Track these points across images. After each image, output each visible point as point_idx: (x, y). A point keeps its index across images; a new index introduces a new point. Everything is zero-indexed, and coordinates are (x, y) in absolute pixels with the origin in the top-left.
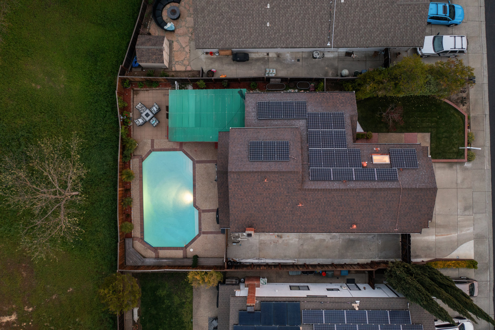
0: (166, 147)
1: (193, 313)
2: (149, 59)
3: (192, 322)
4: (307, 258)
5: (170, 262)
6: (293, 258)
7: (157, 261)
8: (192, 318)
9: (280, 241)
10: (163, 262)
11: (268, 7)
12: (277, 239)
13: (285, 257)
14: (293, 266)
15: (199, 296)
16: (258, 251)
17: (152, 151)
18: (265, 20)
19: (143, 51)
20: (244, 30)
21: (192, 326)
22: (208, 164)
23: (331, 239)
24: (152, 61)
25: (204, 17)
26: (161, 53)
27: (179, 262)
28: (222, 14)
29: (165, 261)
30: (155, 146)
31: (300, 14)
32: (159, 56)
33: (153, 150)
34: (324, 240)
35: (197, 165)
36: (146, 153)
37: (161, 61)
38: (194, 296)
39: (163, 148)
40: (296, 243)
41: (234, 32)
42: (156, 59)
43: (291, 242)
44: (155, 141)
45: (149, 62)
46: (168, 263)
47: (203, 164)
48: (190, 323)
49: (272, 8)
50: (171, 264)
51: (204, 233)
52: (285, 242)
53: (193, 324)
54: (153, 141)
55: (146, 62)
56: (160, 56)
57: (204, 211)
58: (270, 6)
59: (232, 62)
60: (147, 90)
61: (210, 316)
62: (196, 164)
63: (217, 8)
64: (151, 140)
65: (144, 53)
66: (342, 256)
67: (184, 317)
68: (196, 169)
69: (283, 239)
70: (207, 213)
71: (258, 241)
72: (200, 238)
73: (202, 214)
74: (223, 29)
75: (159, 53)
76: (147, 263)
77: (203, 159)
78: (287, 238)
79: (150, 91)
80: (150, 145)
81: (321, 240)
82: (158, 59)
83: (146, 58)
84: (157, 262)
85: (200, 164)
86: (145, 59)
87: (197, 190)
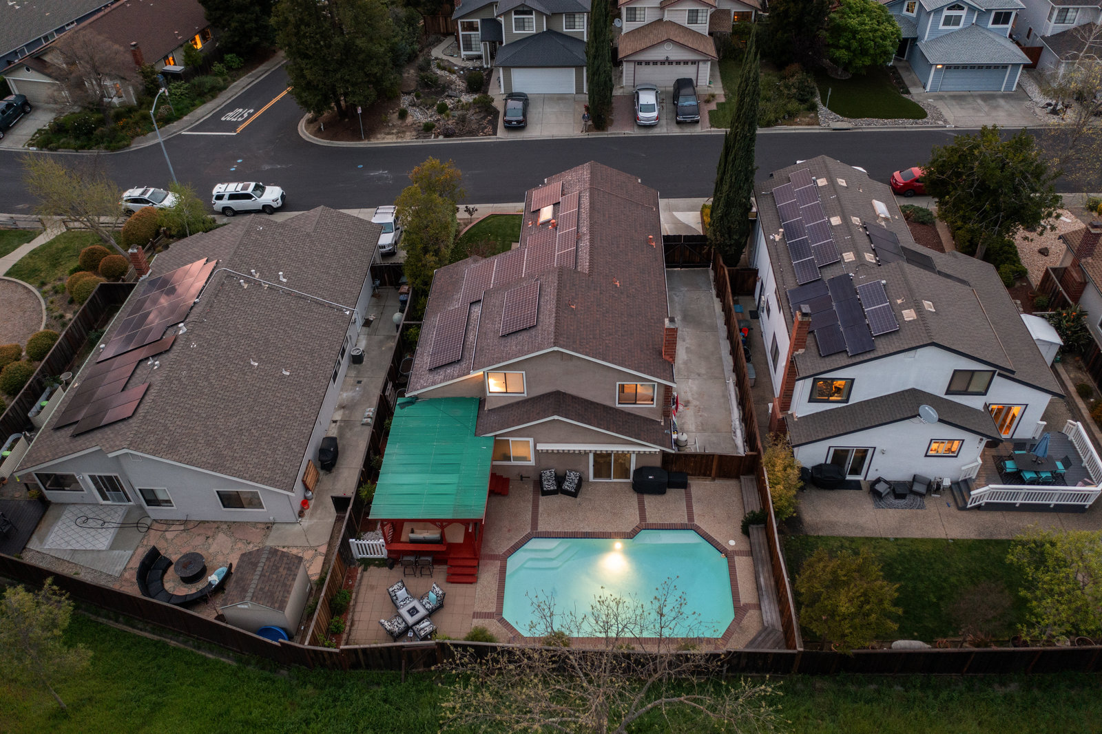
0: (495, 587)
1: (874, 535)
2: (285, 585)
3: (896, 539)
4: (723, 370)
5: (763, 569)
6: (726, 385)
7: (765, 597)
8: (886, 539)
9: (695, 403)
10: (766, 584)
11: (256, 364)
12: (691, 407)
13: (726, 397)
14: (740, 383)
15: (832, 525)
16: (719, 434)
17: (499, 617)
18: (278, 375)
19: (261, 589)
20: (284, 408)
21: (905, 539)
22: (541, 509)
23: (684, 341)
24: (290, 578)
25: (234, 458)
26: (279, 553)
27: (760, 552)
28: (241, 430)
29: (762, 580)
30: (491, 611)
31: (285, 331)
32: (285, 562)
33: (498, 615)
34: (687, 348)
35: (542, 527)
36: (505, 630)
37: (297, 562)
38: (836, 533)
39: (495, 593)
40: (696, 382)
41: (281, 423)
42: (289, 569)
43: (695, 388)
44: (477, 609)
45: (291, 586)
46: (767, 575)
47: (540, 518)
48: (899, 542)
49: (259, 360)
50: (768, 567)
51: (691, 518)
52: (696, 396)
53: (898, 536)
54: (477, 615)
55: (289, 592)
56: (285, 559)
57: (643, 516)
58: (255, 361)
59: (333, 474)
60: (352, 625)
61: (871, 506)
62: (539, 530)
63: (227, 433)
64: (473, 617)
65: (267, 588)
66: (713, 328)
67: (888, 554)
68: (550, 530)
69: (690, 399)
70: (647, 514)
71: (698, 434)
72: (704, 527)
73: (650, 521)
74: (269, 438)
75: (277, 558)
76: (774, 617)
77: (529, 516)
78: (689, 394)
79: (356, 618)
80: (487, 621)
81: (687, 352)
82: (291, 566)
83: (279, 588)
84: (768, 596)
85: (540, 523)
86: (281, 593)
87: (596, 530)
